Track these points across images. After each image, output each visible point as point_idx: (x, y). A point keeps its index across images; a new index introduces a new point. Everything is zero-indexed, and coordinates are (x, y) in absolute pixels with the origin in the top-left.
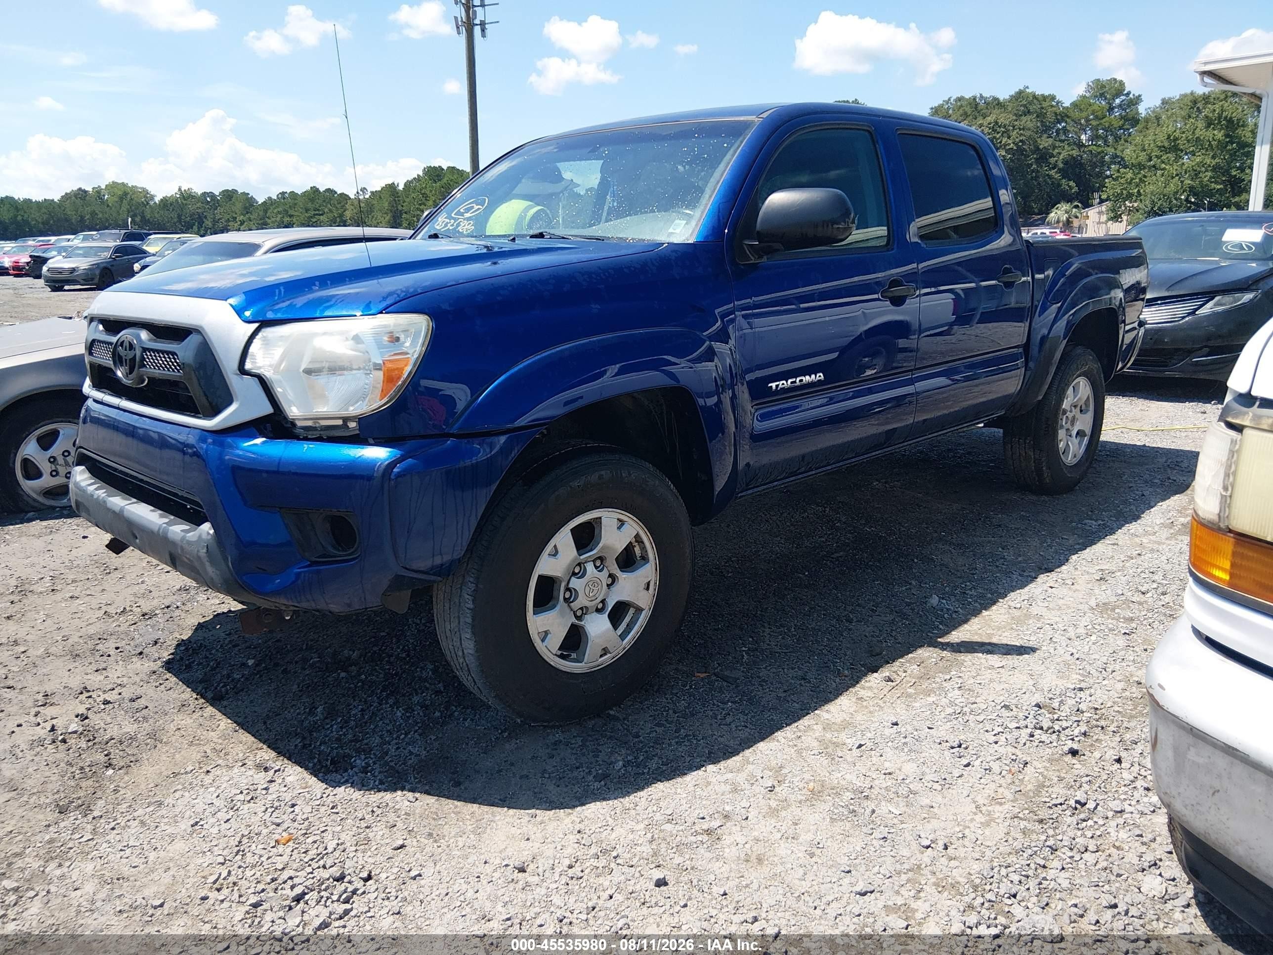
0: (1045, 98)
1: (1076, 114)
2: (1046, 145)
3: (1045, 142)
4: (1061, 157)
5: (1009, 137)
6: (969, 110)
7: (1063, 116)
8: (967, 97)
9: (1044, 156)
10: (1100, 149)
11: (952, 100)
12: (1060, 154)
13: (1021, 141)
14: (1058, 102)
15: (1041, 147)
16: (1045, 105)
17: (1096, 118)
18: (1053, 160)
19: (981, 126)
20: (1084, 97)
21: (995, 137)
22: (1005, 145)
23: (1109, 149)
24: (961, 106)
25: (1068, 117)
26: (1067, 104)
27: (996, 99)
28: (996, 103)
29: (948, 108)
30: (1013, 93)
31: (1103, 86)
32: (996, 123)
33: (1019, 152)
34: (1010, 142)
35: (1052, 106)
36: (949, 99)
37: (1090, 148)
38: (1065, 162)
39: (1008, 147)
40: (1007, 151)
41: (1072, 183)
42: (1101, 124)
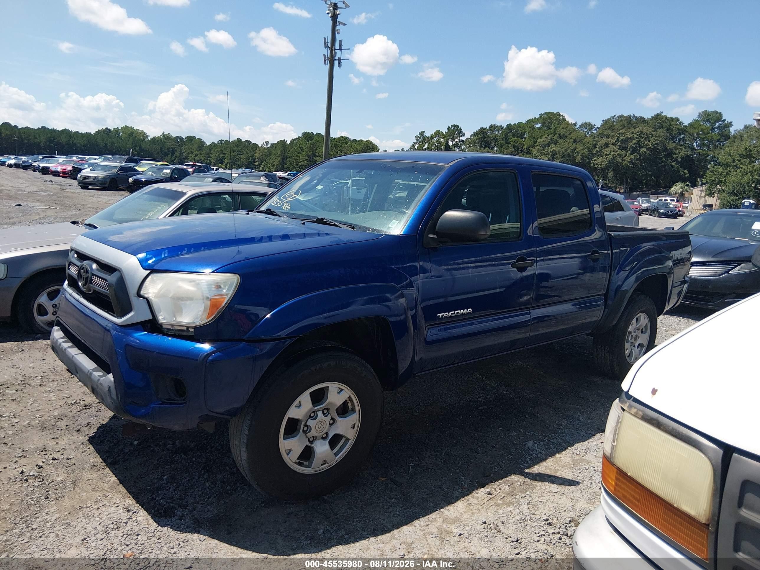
0: (672, 119)
1: (692, 130)
2: (671, 147)
3: (671, 145)
4: (680, 155)
5: (649, 141)
6: (625, 123)
7: (683, 130)
8: (625, 115)
9: (670, 154)
10: (704, 152)
11: (616, 117)
12: (679, 153)
13: (656, 144)
14: (681, 122)
15: (668, 148)
16: (672, 123)
17: (704, 133)
18: (675, 156)
19: (632, 133)
20: (696, 121)
21: (640, 140)
22: (646, 145)
23: (710, 152)
24: (621, 121)
25: (687, 132)
26: (686, 124)
27: (642, 118)
28: (642, 120)
29: (614, 121)
30: (653, 115)
31: (709, 115)
32: (642, 132)
33: (654, 150)
34: (649, 144)
35: (677, 125)
36: (615, 116)
37: (699, 151)
38: (682, 158)
39: (648, 147)
40: (647, 149)
41: (686, 171)
42: (706, 137)
